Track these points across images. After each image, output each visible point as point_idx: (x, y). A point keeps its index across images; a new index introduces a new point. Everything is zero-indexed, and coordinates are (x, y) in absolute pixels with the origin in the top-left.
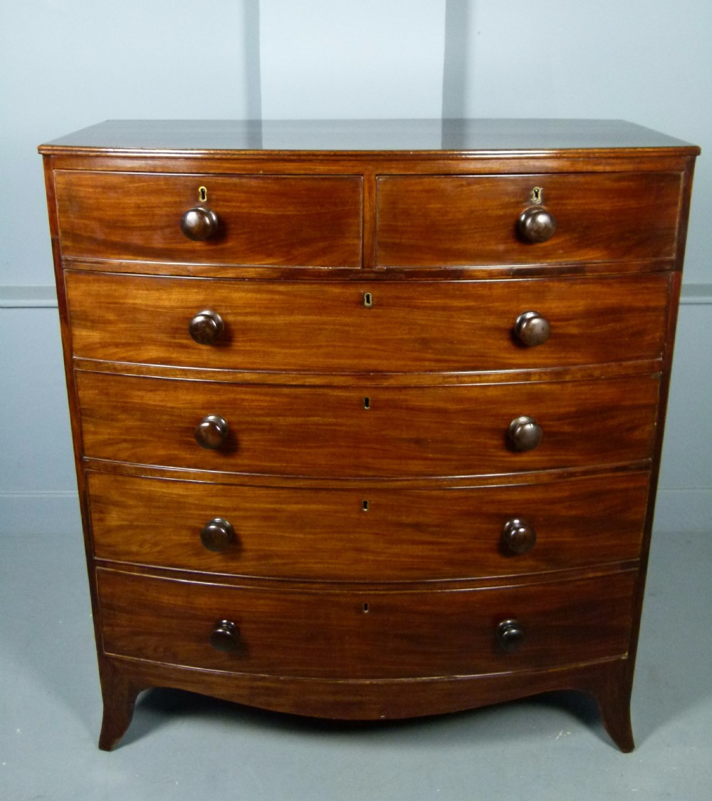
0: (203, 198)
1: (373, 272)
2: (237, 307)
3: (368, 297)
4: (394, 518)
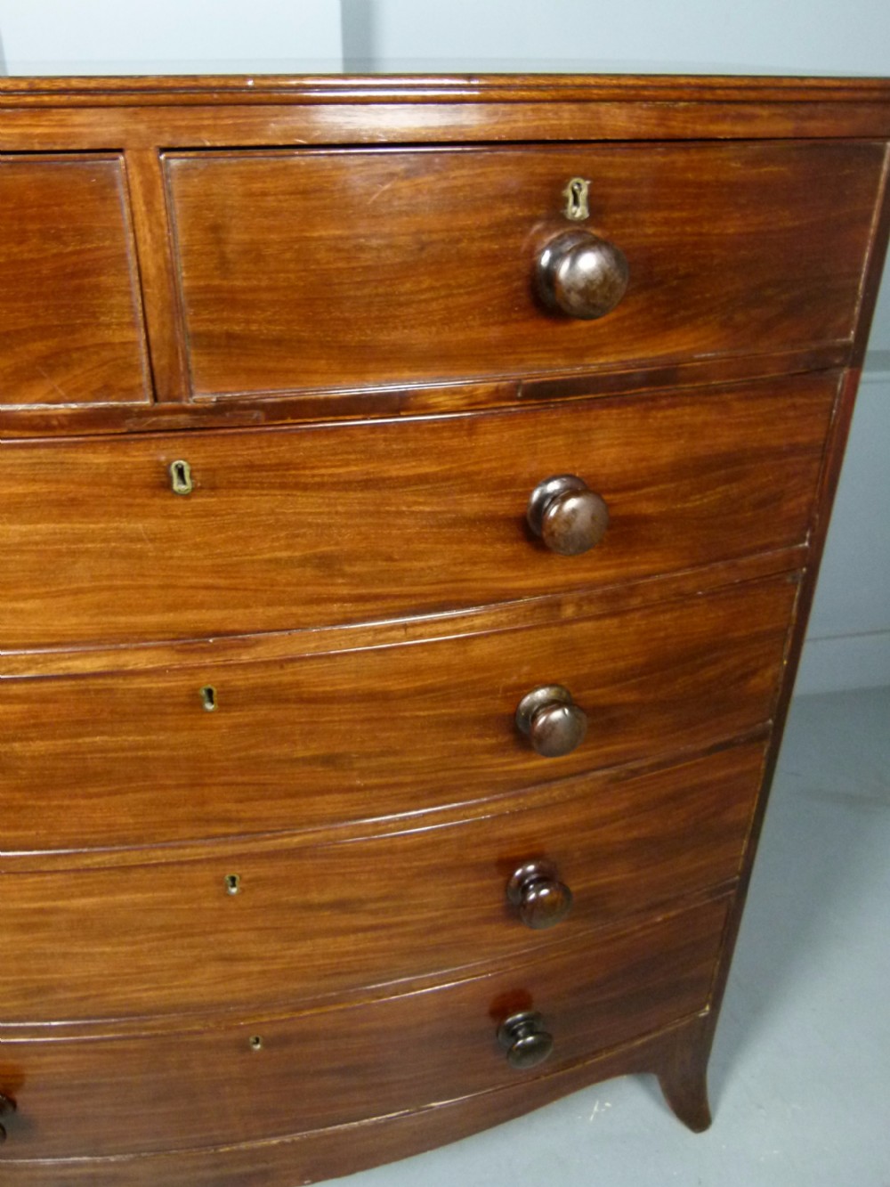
1: (185, 410)
3: (181, 472)
4: (292, 898)
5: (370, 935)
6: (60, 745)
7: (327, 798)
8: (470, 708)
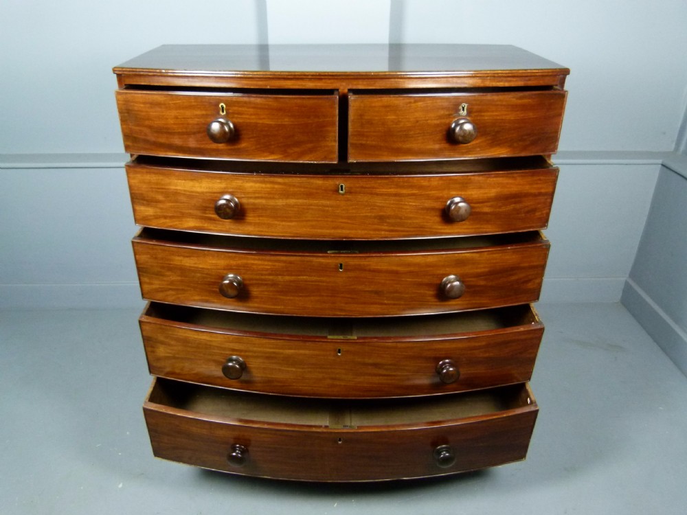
0: (223, 111)
2: (248, 193)
3: (342, 187)
4: (359, 360)
5: (385, 378)
6: (293, 278)
7: (375, 306)
8: (426, 280)
